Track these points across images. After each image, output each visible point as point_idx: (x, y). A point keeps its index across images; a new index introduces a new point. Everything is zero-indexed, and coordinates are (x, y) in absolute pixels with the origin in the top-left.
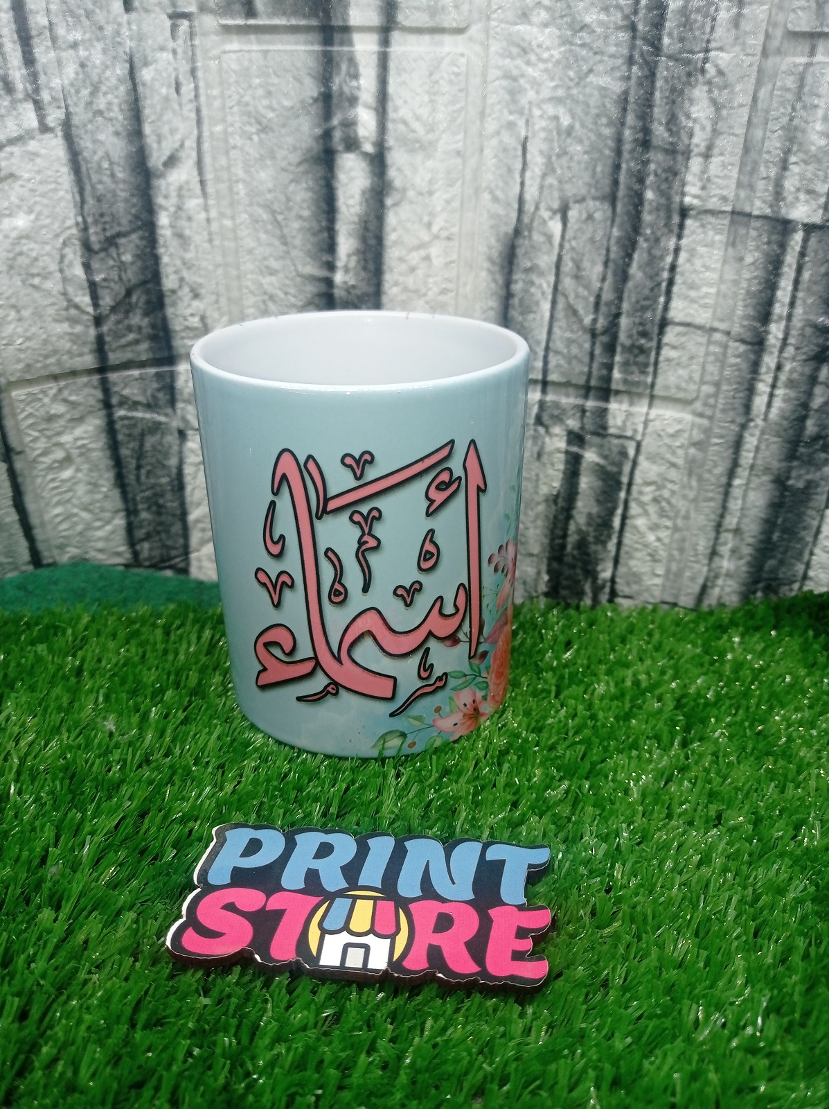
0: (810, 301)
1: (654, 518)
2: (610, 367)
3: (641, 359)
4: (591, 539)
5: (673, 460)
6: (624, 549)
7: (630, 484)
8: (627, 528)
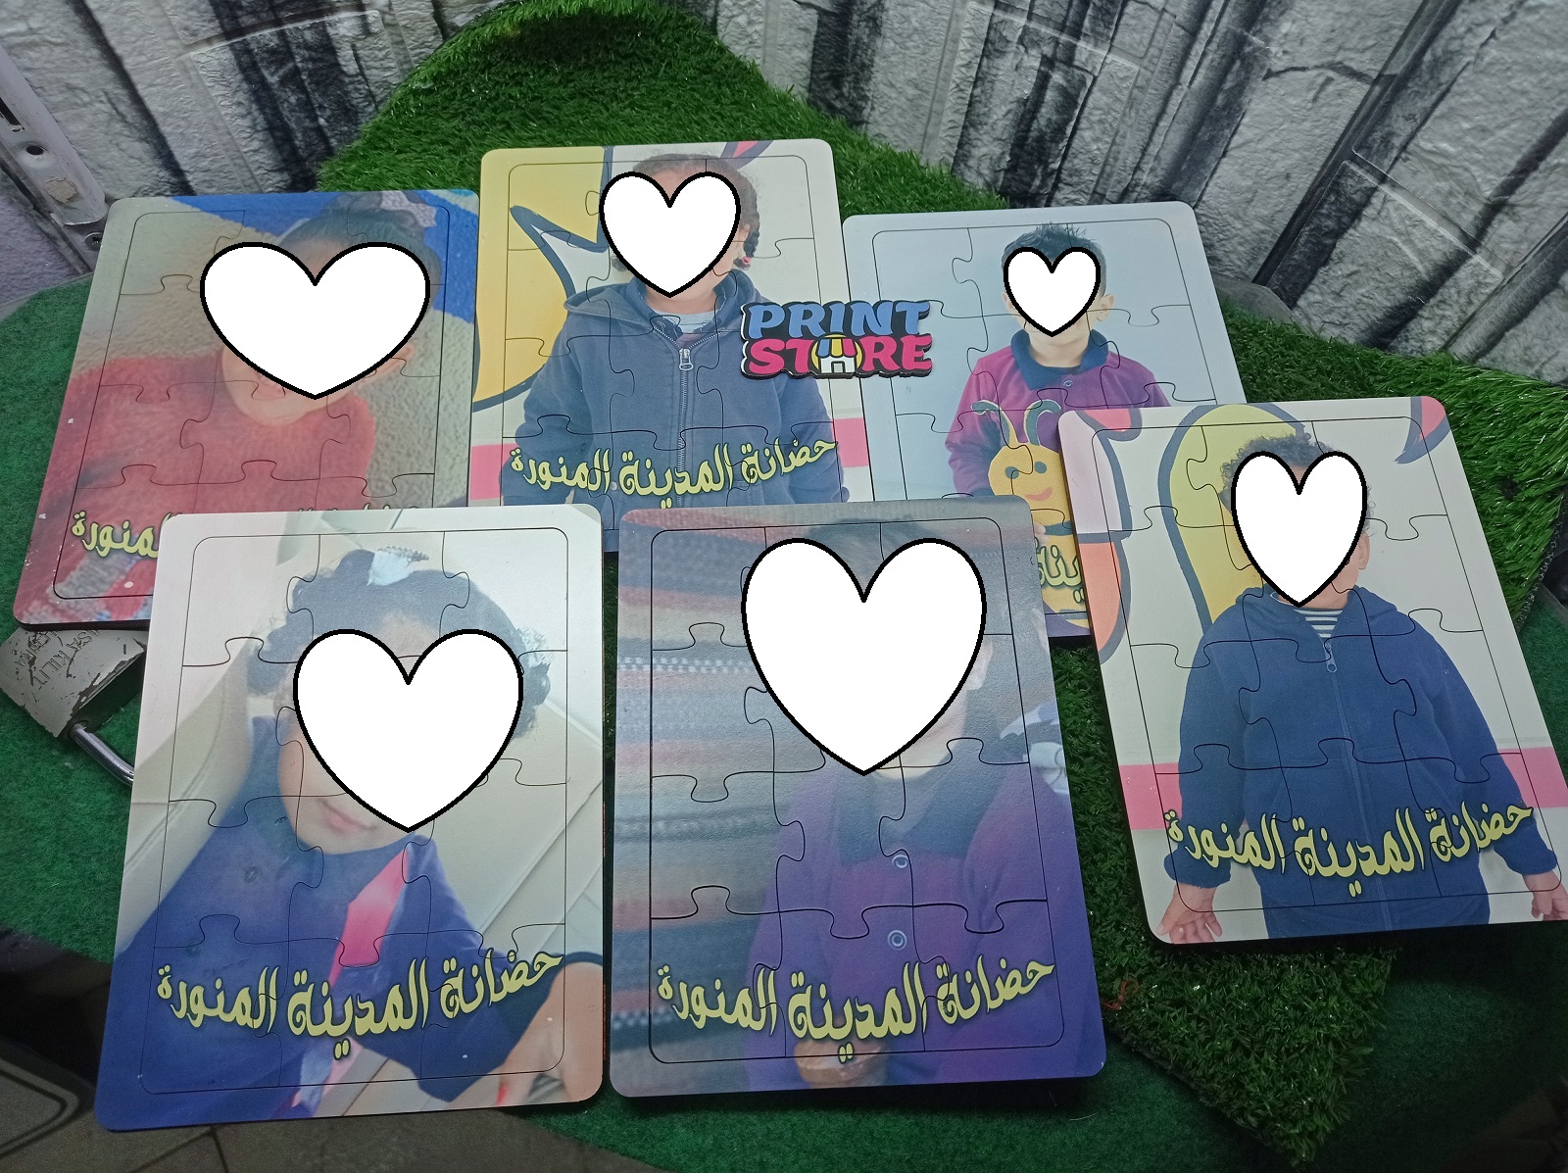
0: (1233, 16)
1: (1098, 133)
2: (1082, 19)
3: (1107, 18)
4: (1047, 137)
5: (1119, 96)
6: (1072, 151)
7: (1084, 106)
8: (1077, 136)
